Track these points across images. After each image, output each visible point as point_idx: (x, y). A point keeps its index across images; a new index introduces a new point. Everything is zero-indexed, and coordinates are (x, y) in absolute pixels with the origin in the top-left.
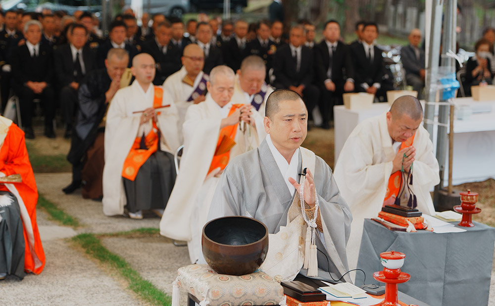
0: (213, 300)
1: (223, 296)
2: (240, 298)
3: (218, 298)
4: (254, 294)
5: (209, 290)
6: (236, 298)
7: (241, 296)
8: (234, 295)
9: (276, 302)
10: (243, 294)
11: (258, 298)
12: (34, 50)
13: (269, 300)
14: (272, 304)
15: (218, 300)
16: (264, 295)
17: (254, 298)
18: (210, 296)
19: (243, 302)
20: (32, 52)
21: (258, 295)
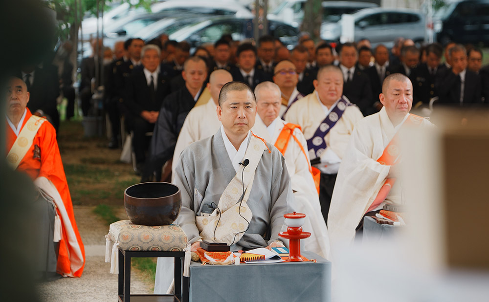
0: (123, 243)
1: (132, 239)
2: (148, 243)
3: (128, 241)
4: (160, 240)
5: (119, 234)
6: (144, 243)
7: (149, 241)
8: (142, 240)
9: (181, 248)
10: (150, 240)
11: (164, 244)
12: (152, 77)
13: (174, 246)
14: (178, 250)
15: (127, 243)
16: (169, 242)
17: (161, 244)
18: (121, 240)
19: (151, 247)
20: (149, 80)
21: (164, 242)
